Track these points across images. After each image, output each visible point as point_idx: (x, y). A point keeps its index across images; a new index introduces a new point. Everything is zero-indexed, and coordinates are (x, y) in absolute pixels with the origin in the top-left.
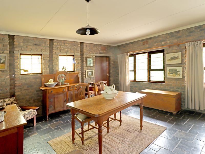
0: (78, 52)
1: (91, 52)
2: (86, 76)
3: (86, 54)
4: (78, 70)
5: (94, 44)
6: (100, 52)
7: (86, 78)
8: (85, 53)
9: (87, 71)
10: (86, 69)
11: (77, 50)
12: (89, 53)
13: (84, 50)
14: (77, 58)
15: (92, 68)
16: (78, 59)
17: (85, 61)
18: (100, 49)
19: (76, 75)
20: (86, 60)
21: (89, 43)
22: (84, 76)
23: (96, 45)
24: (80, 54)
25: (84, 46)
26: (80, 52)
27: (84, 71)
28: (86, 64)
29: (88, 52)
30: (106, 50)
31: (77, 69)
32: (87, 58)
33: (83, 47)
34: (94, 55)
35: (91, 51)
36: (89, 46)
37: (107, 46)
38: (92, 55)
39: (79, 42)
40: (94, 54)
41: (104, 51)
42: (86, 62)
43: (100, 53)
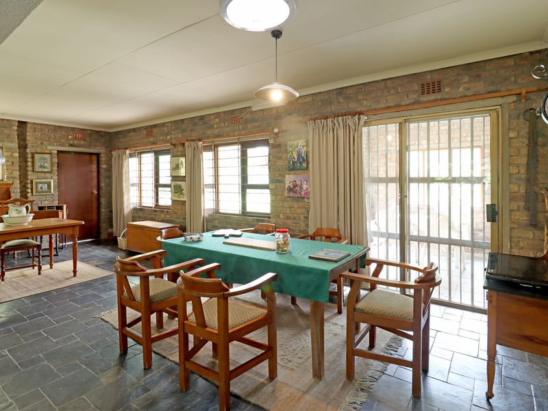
0: (12, 142)
1: (45, 143)
2: (32, 192)
3: (33, 146)
4: (14, 178)
5: (54, 126)
6: (72, 142)
7: (32, 195)
8: (29, 145)
9: (34, 181)
10: (34, 177)
11: (8, 136)
12: (42, 144)
13: (28, 138)
14: (10, 153)
15: (48, 175)
16: (12, 156)
17: (30, 160)
18: (70, 137)
19: (5, 189)
20: (33, 158)
21: (41, 124)
22: (29, 190)
23: (61, 127)
24: (17, 146)
25: (26, 129)
26: (17, 142)
27: (29, 181)
28: (33, 166)
29: (39, 142)
30: (88, 139)
31: (11, 176)
32: (36, 155)
33: (26, 132)
34: (55, 149)
35: (46, 141)
36: (42, 130)
37: (89, 132)
38: (49, 148)
39: (15, 121)
40: (54, 146)
41: (82, 142)
42: (33, 162)
43: (72, 145)
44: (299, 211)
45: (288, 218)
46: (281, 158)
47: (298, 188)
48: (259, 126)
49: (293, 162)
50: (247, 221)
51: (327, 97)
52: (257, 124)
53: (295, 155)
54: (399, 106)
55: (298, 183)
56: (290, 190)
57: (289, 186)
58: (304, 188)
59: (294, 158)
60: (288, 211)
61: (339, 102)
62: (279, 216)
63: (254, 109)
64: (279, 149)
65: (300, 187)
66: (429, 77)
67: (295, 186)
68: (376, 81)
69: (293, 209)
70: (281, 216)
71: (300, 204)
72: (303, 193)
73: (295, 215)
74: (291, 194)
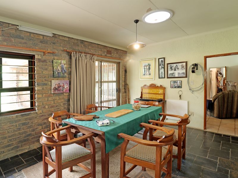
44: (60, 101)
45: (52, 107)
46: (46, 69)
47: (61, 88)
48: (25, 43)
49: (58, 72)
50: (10, 119)
51: (76, 42)
52: (23, 41)
53: (59, 68)
54: (101, 55)
55: (62, 85)
56: (55, 89)
57: (55, 87)
58: (65, 87)
59: (58, 70)
60: (53, 102)
61: (81, 47)
62: (44, 107)
63: (21, 28)
64: (45, 63)
65: (62, 87)
66: (109, 49)
67: (59, 87)
68: (95, 44)
69: (55, 101)
70: (47, 107)
71: (61, 97)
72: (64, 90)
73: (57, 104)
74: (56, 92)
